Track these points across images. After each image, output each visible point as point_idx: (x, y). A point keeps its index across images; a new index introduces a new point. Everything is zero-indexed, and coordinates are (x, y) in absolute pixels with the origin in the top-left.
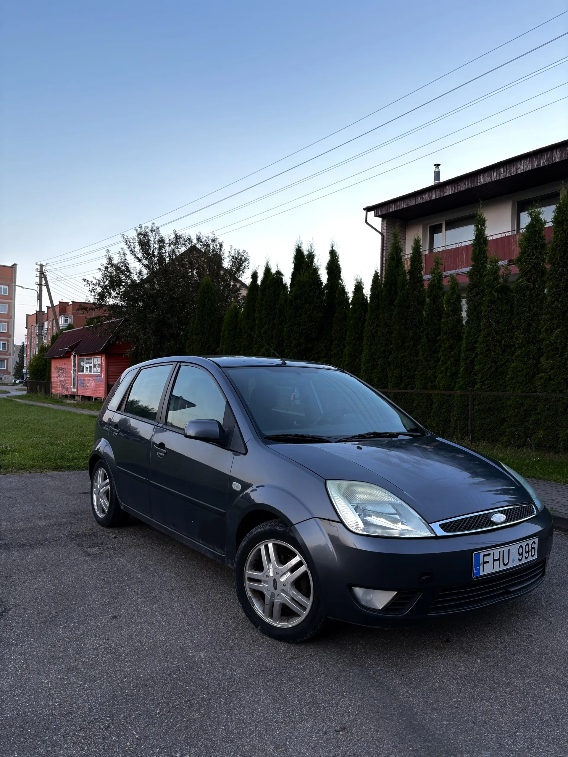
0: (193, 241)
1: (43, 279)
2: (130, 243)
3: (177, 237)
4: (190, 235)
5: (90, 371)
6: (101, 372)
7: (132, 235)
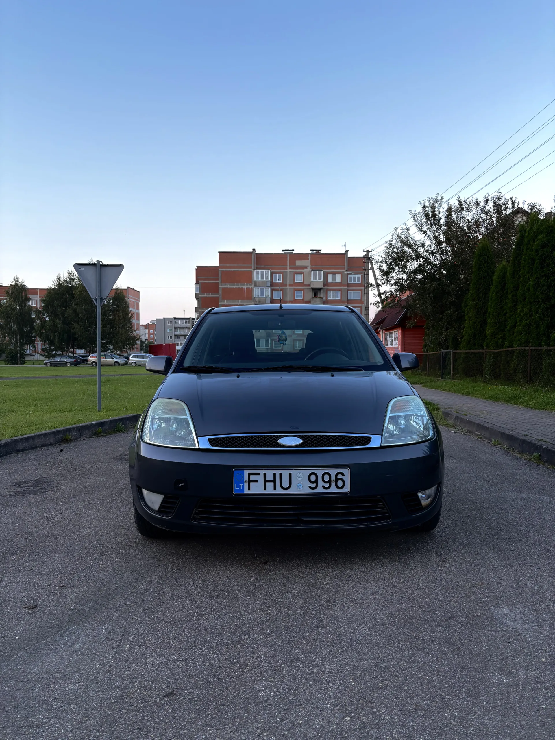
0: (481, 204)
1: (369, 264)
2: (417, 217)
3: (460, 203)
4: (478, 198)
5: (392, 345)
6: (399, 344)
7: (419, 209)
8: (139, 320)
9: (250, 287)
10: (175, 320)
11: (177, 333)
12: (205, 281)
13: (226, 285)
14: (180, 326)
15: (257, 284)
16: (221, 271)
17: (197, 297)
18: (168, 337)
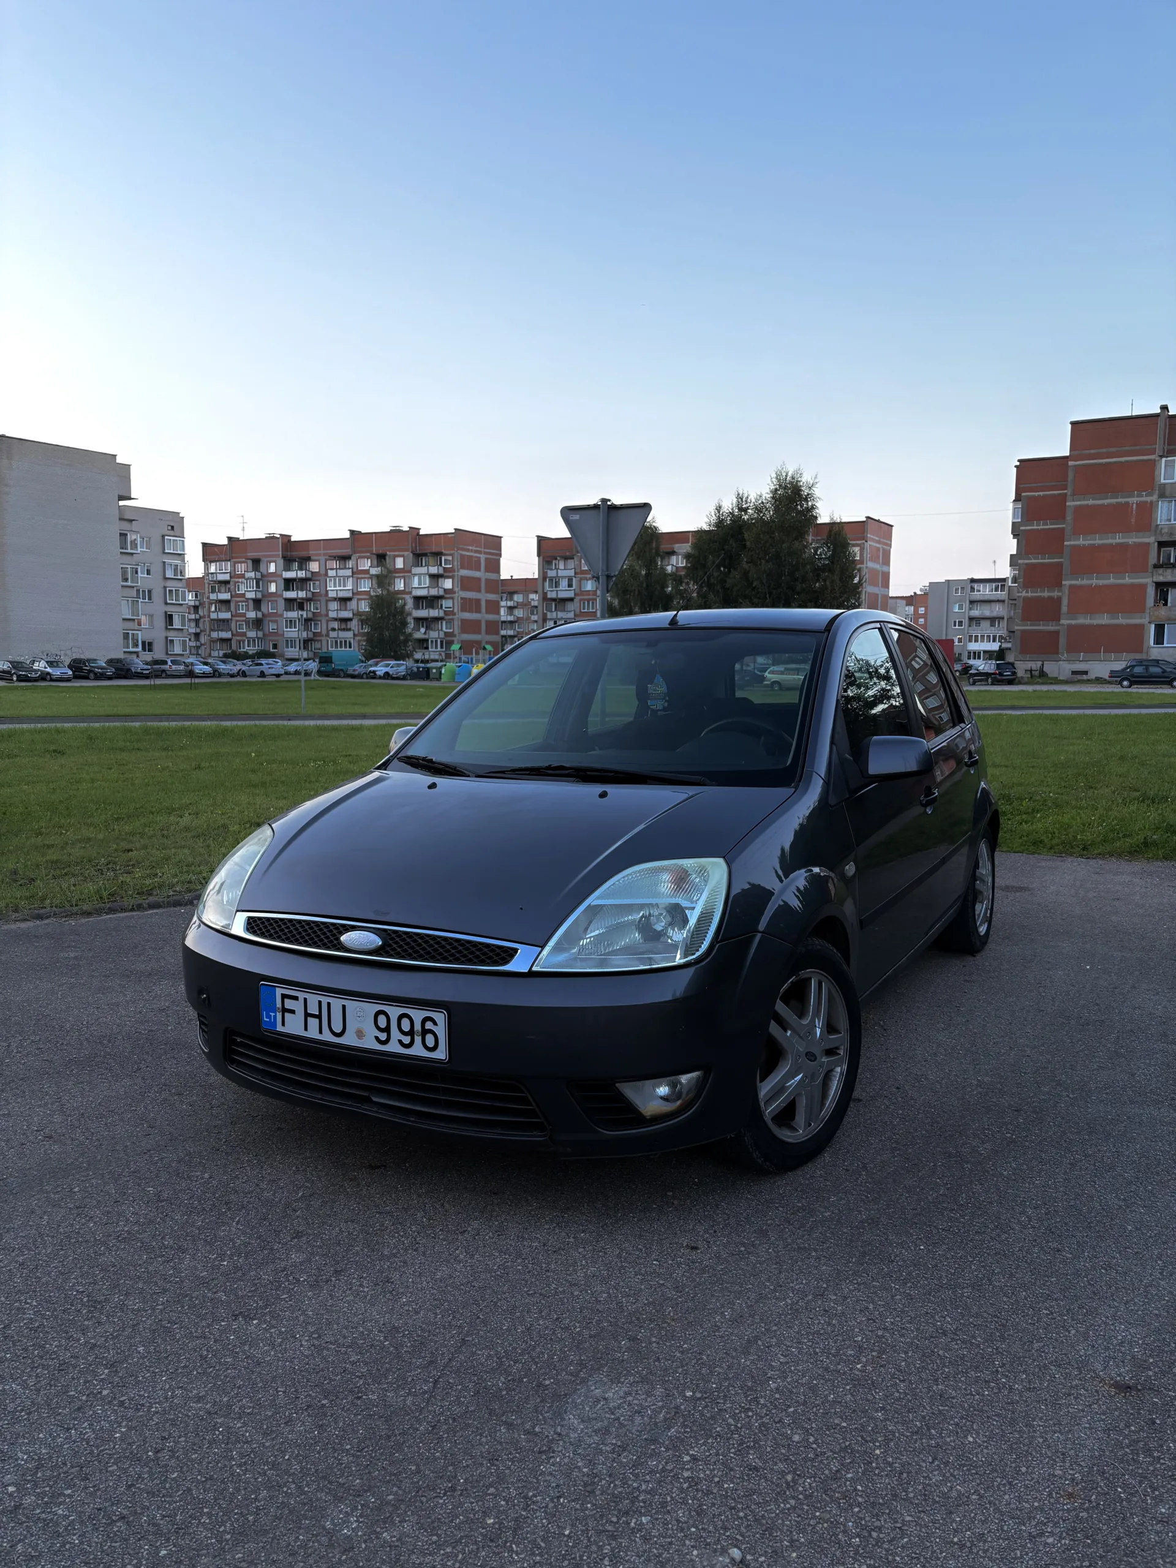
8: (888, 587)
9: (1149, 499)
10: (973, 584)
11: (976, 613)
12: (1036, 494)
13: (1084, 499)
14: (982, 598)
15: (1168, 492)
16: (1075, 466)
17: (1016, 532)
18: (955, 622)
